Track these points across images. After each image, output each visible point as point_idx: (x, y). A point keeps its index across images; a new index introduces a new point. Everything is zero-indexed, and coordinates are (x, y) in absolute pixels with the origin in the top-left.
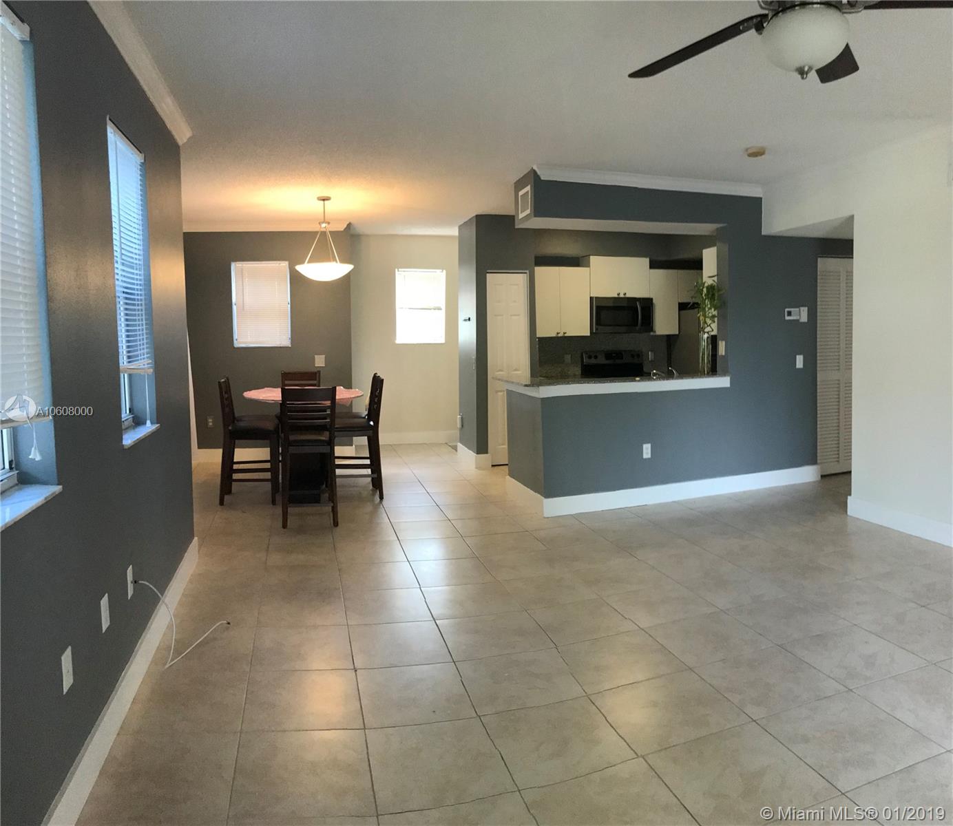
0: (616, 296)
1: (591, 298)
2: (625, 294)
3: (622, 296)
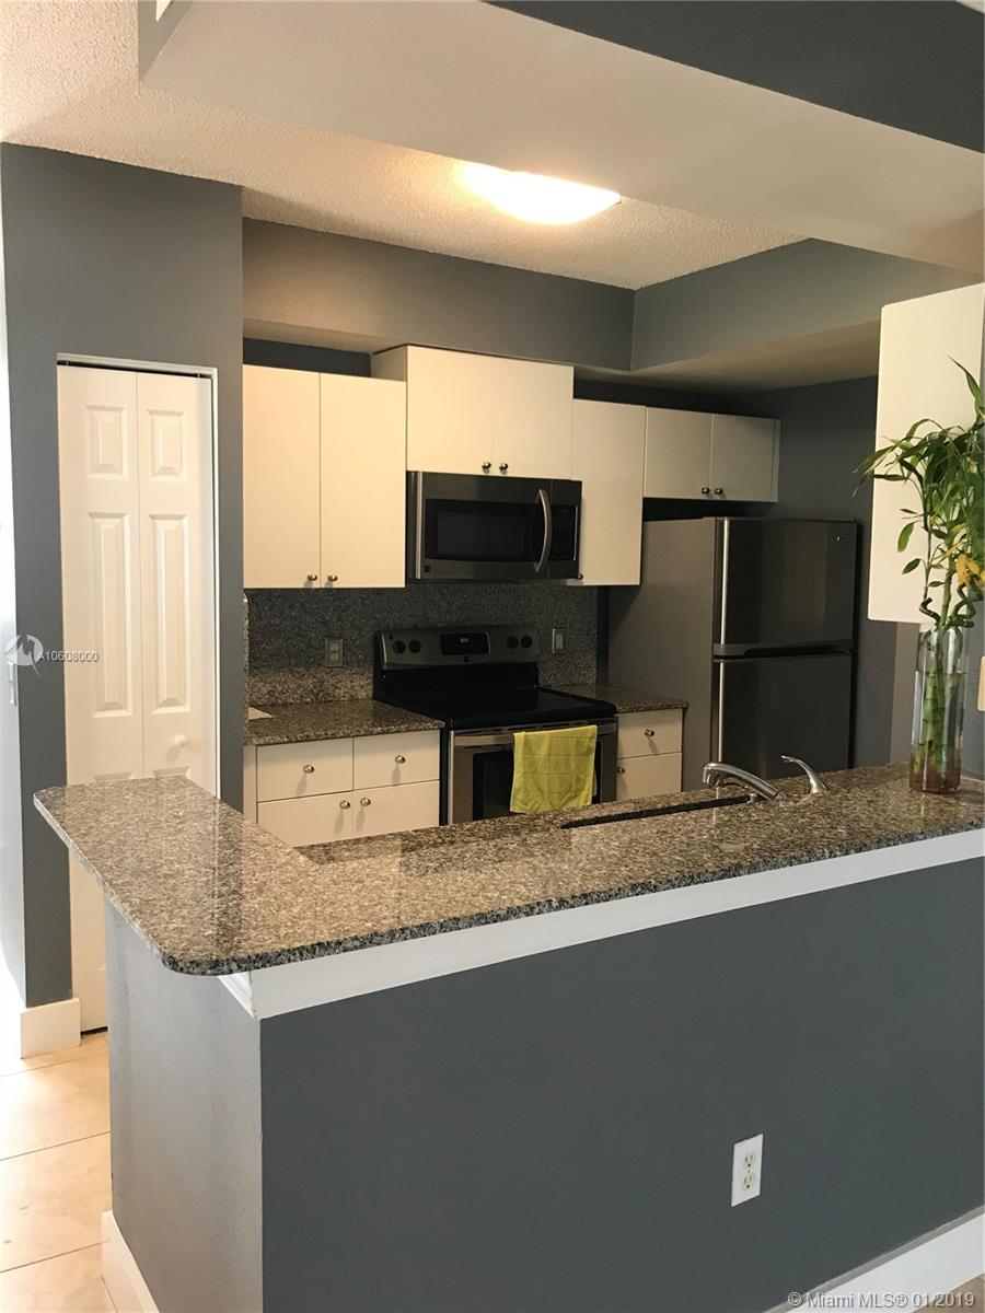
0: (481, 472)
1: (410, 476)
2: (503, 468)
3: (495, 472)
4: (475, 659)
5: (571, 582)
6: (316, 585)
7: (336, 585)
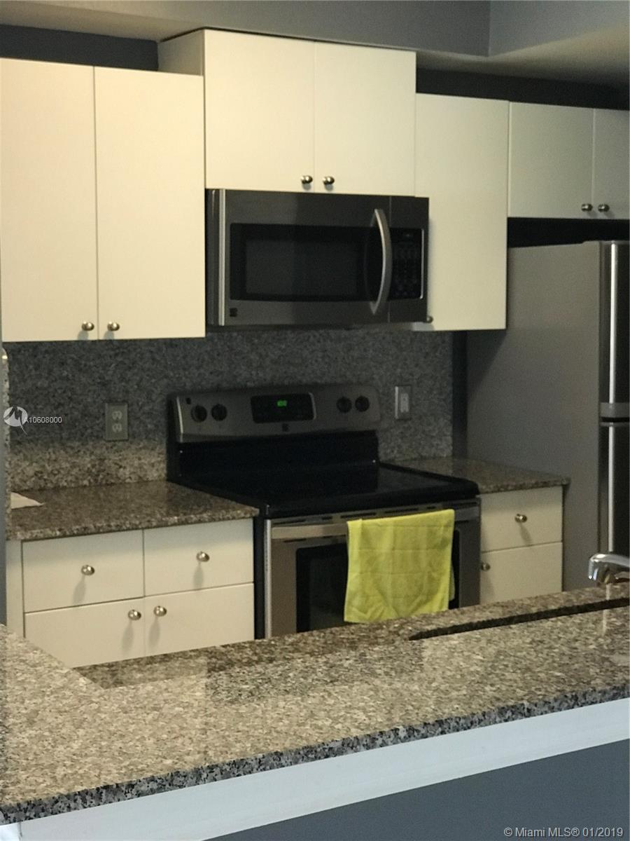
0: (299, 188)
1: (211, 197)
2: (329, 183)
3: (318, 188)
4: (297, 427)
5: (417, 327)
6: (92, 336)
7: (118, 336)
